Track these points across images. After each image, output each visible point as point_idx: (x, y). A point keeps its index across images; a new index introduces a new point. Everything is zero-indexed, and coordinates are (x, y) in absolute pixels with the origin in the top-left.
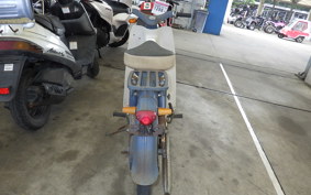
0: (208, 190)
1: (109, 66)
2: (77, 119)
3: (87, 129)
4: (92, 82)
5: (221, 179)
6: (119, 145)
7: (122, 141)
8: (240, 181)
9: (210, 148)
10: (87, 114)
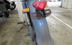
0: (60, 39)
1: (12, 14)
2: (5, 30)
3: (9, 32)
4: (8, 19)
5: (61, 34)
6: (23, 34)
7: (23, 33)
8: (67, 33)
9: (52, 26)
10: (8, 27)
